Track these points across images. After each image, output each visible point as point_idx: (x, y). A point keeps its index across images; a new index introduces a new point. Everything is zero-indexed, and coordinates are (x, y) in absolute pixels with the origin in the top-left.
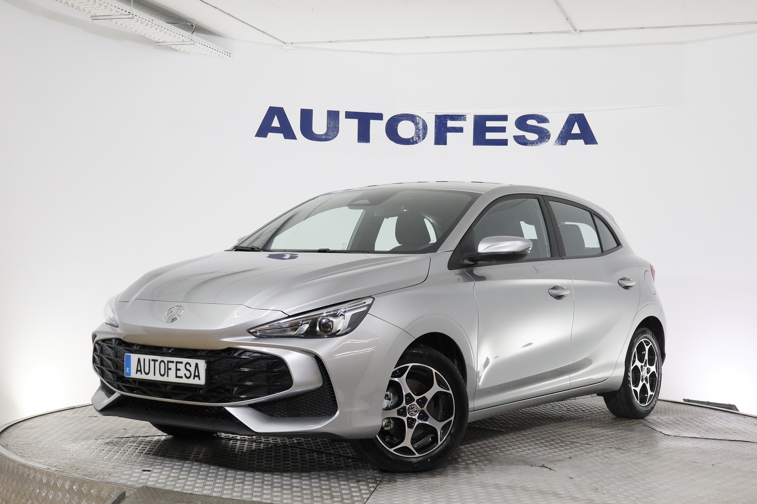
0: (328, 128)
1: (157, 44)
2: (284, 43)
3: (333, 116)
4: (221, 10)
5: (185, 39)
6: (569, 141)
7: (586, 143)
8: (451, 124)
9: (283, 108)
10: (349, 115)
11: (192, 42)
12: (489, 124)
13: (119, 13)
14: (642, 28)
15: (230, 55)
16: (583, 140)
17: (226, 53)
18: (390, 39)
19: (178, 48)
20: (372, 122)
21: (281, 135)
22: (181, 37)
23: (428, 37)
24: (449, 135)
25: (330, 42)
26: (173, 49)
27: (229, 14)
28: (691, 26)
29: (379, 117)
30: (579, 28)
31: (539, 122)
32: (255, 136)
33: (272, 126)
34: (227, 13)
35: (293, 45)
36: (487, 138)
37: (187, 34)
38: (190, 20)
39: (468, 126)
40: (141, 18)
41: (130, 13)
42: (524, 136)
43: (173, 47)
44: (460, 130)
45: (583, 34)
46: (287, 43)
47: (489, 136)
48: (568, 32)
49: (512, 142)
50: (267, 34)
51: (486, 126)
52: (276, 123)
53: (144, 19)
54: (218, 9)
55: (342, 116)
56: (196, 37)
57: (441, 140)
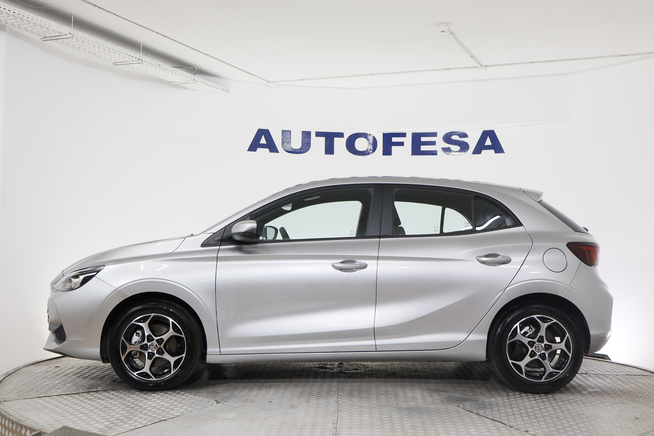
0: (302, 143)
1: (170, 84)
2: (268, 82)
3: (306, 135)
4: (212, 57)
5: (189, 79)
6: (483, 151)
7: (496, 152)
8: (394, 139)
9: (268, 130)
10: (318, 134)
11: (194, 82)
12: (423, 139)
13: (131, 60)
14: (533, 62)
15: (228, 91)
16: (493, 150)
17: (224, 90)
18: (344, 77)
19: (187, 86)
20: (336, 139)
21: (267, 150)
22: (185, 77)
23: (372, 74)
24: (394, 148)
25: (302, 80)
26: (184, 87)
27: (219, 60)
28: (570, 60)
29: (341, 135)
30: (484, 64)
31: (460, 137)
32: (248, 151)
33: (260, 143)
34: (217, 59)
35: (275, 83)
36: (421, 150)
37: (191, 76)
38: (193, 65)
39: (408, 141)
40: (149, 63)
41: (139, 59)
42: (450, 148)
43: (183, 85)
44: (401, 144)
45: (487, 68)
46: (271, 81)
47: (423, 148)
48: (476, 67)
49: (440, 152)
50: (252, 74)
51: (421, 141)
52: (263, 141)
53: (152, 64)
54: (209, 55)
55: (313, 135)
56: (198, 78)
57: (387, 151)
